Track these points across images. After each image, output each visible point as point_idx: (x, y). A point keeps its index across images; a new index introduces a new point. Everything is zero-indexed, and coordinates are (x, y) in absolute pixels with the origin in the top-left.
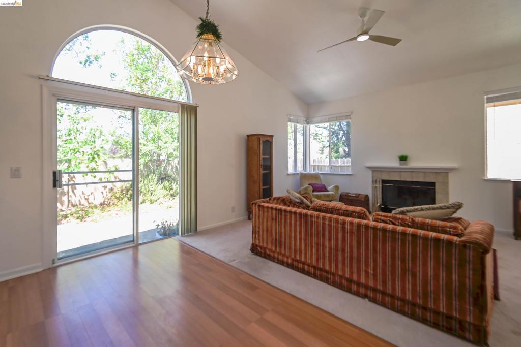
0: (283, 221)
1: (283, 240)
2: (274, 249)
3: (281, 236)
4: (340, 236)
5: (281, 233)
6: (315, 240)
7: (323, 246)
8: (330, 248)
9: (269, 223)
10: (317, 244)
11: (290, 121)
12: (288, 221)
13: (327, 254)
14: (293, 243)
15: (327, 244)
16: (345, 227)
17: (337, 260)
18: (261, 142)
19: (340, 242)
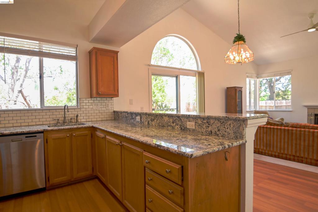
0: (272, 134)
1: (272, 143)
2: (265, 148)
3: (270, 142)
4: (311, 139)
5: (270, 140)
6: (294, 142)
7: (300, 145)
8: (304, 145)
9: (262, 136)
10: (296, 144)
11: (248, 77)
12: (275, 133)
13: (302, 148)
14: (279, 144)
15: (302, 143)
16: (314, 135)
17: (309, 151)
18: (237, 91)
19: (311, 142)
